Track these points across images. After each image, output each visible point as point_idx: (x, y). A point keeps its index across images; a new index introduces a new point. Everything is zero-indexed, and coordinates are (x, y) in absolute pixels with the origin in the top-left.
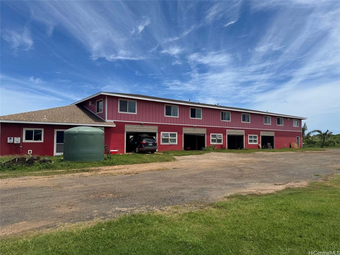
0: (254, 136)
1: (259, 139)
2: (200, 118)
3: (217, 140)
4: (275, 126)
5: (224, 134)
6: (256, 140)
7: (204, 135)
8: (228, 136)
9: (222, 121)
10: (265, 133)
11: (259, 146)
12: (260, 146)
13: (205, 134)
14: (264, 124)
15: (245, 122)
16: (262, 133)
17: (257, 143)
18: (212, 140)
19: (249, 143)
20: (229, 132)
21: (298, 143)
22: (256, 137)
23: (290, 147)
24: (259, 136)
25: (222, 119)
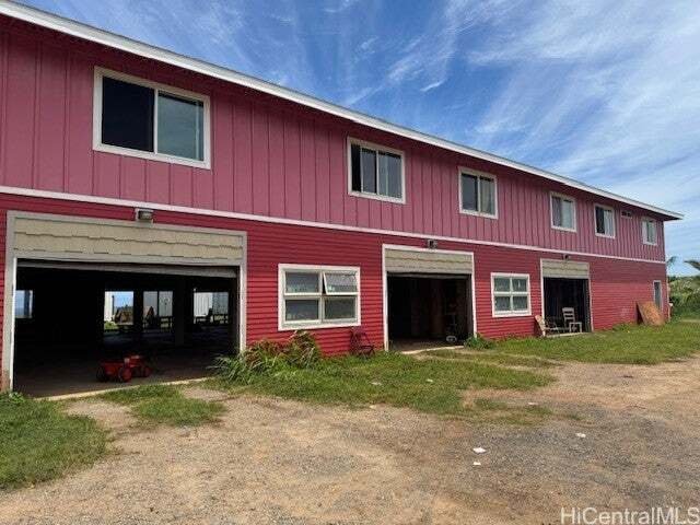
0: (516, 281)
1: (535, 293)
2: (193, 157)
3: (326, 301)
4: (591, 237)
5: (371, 268)
6: (525, 298)
7: (229, 275)
8: (392, 278)
9: (356, 194)
10: (556, 265)
11: (536, 323)
12: (541, 320)
13: (236, 269)
14: (553, 227)
15: (476, 214)
16: (546, 265)
17: (528, 312)
18: (290, 303)
19: (496, 314)
20: (398, 259)
21: (658, 303)
22: (524, 282)
23: (640, 319)
24: (535, 279)
25: (356, 187)
